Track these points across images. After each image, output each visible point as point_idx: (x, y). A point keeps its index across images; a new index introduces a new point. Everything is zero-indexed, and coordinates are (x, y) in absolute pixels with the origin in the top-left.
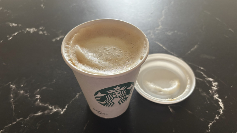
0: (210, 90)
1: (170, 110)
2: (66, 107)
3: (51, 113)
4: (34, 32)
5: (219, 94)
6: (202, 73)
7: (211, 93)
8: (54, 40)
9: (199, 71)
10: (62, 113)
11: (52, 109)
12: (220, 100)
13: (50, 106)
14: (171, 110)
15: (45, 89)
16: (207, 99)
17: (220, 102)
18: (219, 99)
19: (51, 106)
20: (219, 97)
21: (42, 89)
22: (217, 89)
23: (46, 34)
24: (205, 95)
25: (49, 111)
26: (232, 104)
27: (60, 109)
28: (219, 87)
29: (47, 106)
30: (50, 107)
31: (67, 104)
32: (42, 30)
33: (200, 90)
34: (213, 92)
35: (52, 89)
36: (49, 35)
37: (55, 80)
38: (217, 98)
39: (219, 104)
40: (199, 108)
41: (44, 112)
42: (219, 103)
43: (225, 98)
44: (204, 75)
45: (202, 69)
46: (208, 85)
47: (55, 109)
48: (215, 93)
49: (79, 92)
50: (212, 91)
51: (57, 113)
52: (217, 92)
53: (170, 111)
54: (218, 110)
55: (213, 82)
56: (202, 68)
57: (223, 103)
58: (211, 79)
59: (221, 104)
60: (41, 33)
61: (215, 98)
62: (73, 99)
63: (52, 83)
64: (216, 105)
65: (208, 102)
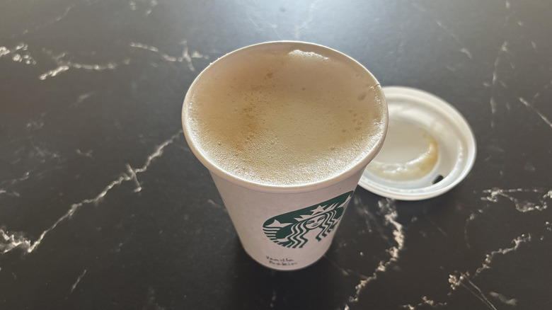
2: (42, 237)
3: (6, 251)
5: (399, 213)
7: (380, 209)
8: (44, 77)
10: (30, 250)
11: (9, 242)
12: (399, 226)
13: (5, 233)
15: (3, 193)
16: (367, 222)
17: (397, 231)
18: (396, 224)
19: (9, 235)
23: (28, 62)
24: (367, 212)
25: (1, 245)
26: (424, 235)
27: (27, 242)
29: (1, 234)
30: (6, 237)
31: (44, 230)
34: (388, 205)
35: (18, 195)
36: (35, 62)
37: (28, 174)
38: (392, 221)
39: (394, 236)
40: (345, 245)
42: (395, 233)
43: (412, 220)
47: (17, 242)
48: (390, 209)
49: (77, 203)
50: (385, 203)
51: (19, 250)
54: (387, 250)
57: (403, 234)
59: (399, 237)
60: (17, 58)
61: (389, 221)
62: (61, 219)
63: (22, 179)
64: (385, 238)
65: (370, 231)
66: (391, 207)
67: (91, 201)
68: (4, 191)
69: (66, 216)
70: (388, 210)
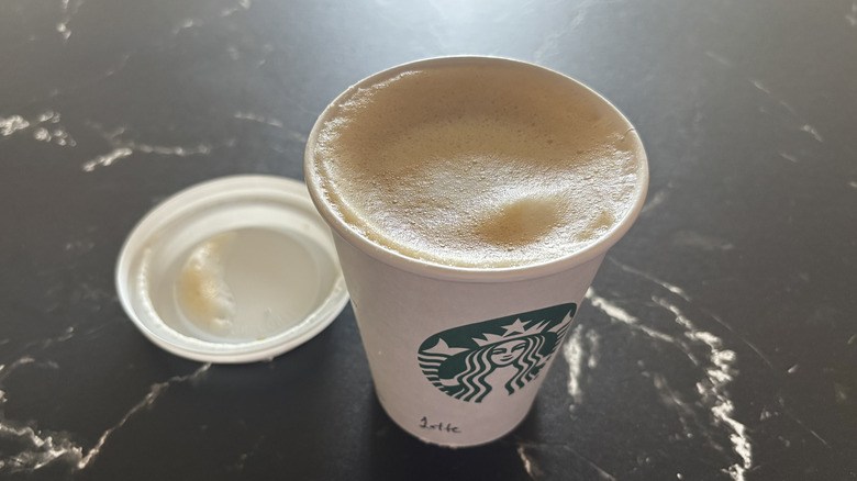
0: (700, 381)
1: (523, 464)
2: (102, 441)
3: (38, 466)
4: (17, 134)
5: (734, 404)
6: (673, 309)
7: (702, 396)
8: (90, 167)
9: (662, 303)
10: (82, 465)
11: (44, 449)
12: (739, 428)
13: (36, 434)
14: (528, 465)
15: (28, 363)
16: (682, 420)
17: (738, 436)
18: (732, 422)
19: (43, 437)
20: (733, 415)
21: (14, 365)
22: (728, 378)
23: (63, 142)
24: (678, 402)
25: (28, 456)
26: (788, 443)
27: (77, 451)
28: (736, 372)
29: (28, 434)
30: (38, 442)
31: (106, 430)
32: (49, 126)
33: (658, 384)
34: (714, 390)
35: (56, 366)
36: (73, 143)
37: (72, 329)
38: (725, 418)
39: (734, 445)
40: (647, 460)
41: (10, 462)
42: (734, 439)
43: (762, 417)
44: (681, 319)
45: (675, 293)
46: (695, 362)
47: (57, 450)
48: (719, 397)
49: (160, 382)
50: (709, 387)
51: (62, 465)
52: (731, 390)
53: (525, 470)
54: (724, 470)
55: (713, 351)
56: (674, 290)
57: (748, 441)
58: (708, 338)
59: (742, 446)
60: (42, 135)
61: (720, 418)
62: (134, 410)
63: (60, 339)
64: (718, 447)
65: (689, 435)
66: (721, 394)
67: (185, 378)
68: (31, 360)
69: (143, 404)
70: (717, 399)
